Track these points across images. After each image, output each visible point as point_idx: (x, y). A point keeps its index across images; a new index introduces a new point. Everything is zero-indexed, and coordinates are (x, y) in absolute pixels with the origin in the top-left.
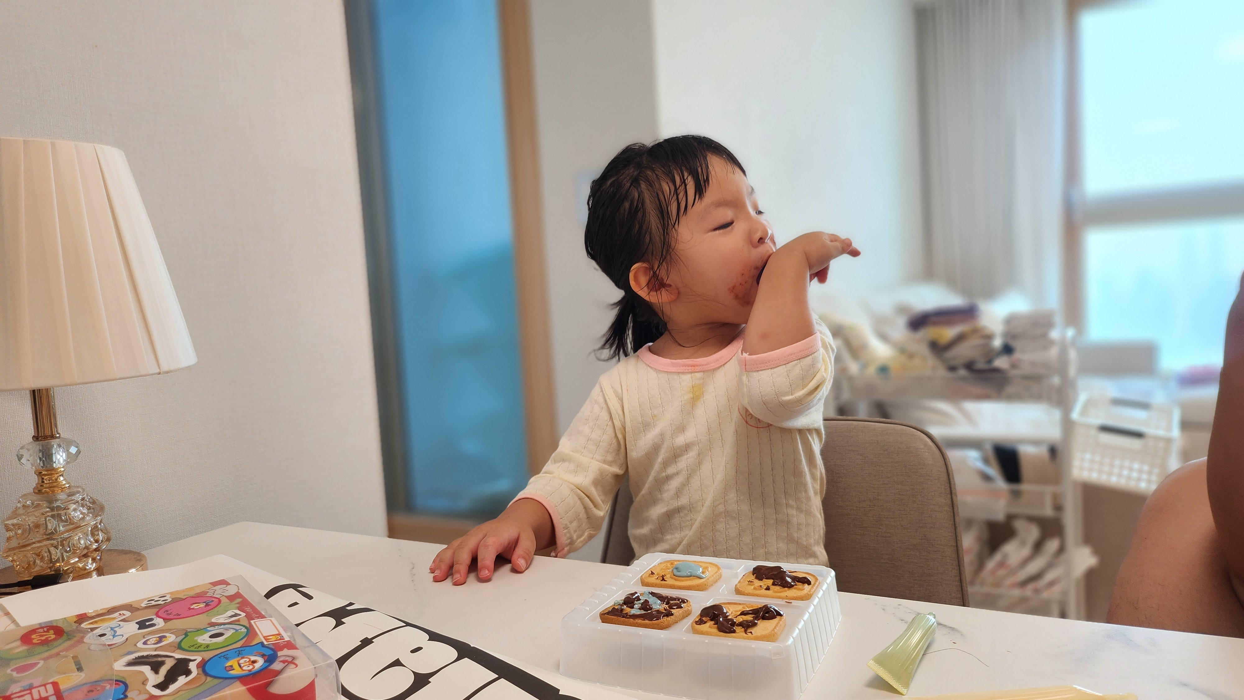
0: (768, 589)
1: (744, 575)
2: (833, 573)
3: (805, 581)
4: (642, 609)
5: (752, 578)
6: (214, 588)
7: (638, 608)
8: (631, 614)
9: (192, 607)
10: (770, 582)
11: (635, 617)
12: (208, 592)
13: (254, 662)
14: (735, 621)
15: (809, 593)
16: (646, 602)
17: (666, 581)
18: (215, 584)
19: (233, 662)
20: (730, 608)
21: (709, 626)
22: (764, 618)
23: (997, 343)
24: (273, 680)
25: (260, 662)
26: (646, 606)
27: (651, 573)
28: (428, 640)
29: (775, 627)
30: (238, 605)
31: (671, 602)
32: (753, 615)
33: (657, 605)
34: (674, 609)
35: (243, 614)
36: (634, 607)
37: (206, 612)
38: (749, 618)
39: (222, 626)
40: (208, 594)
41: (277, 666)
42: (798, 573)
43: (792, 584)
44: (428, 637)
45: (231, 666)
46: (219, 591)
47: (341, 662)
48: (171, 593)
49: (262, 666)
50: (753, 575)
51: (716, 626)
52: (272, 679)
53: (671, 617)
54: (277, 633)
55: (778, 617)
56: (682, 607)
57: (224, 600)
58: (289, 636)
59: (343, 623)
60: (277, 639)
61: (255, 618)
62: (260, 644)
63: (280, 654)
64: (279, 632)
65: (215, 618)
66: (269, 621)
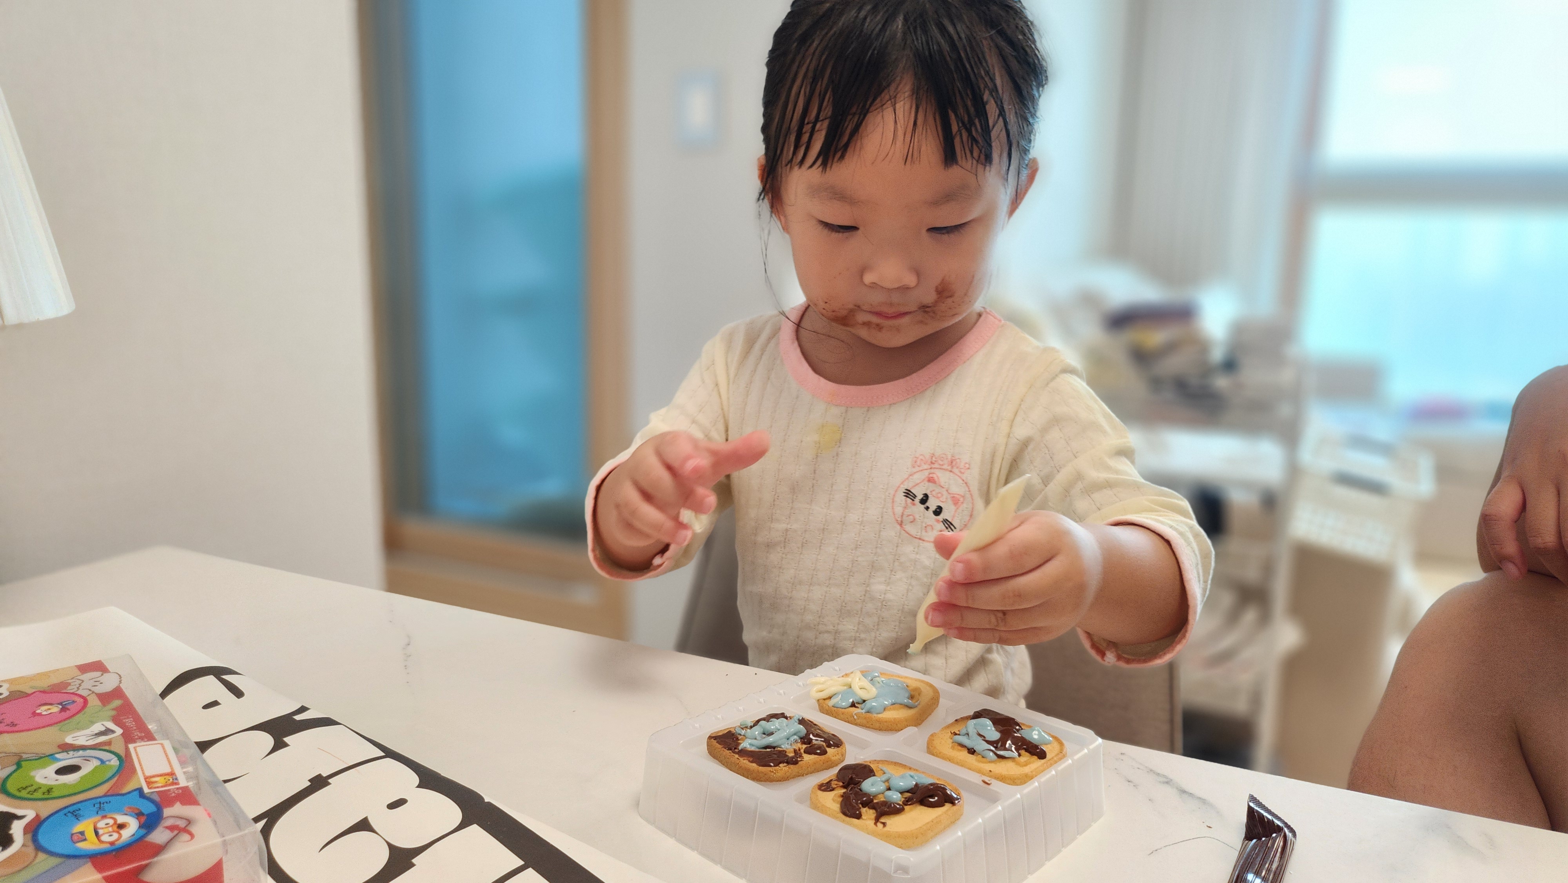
6: (82, 677)
9: (38, 711)
12: (69, 684)
13: (121, 826)
15: (1039, 770)
18: (84, 668)
19: (85, 826)
22: (924, 803)
23: (1217, 355)
24: (151, 862)
25: (133, 826)
28: (417, 787)
30: (114, 713)
35: (119, 731)
37: (57, 723)
39: (81, 753)
40: (69, 688)
41: (159, 836)
44: (416, 779)
45: (82, 833)
46: (89, 684)
47: (272, 816)
48: (11, 681)
49: (134, 835)
52: (149, 860)
54: (168, 770)
55: (947, 805)
57: (93, 701)
58: (188, 772)
59: (286, 745)
60: (166, 782)
61: (137, 739)
62: (137, 793)
63: (167, 812)
64: (172, 769)
65: (72, 736)
66: (160, 746)
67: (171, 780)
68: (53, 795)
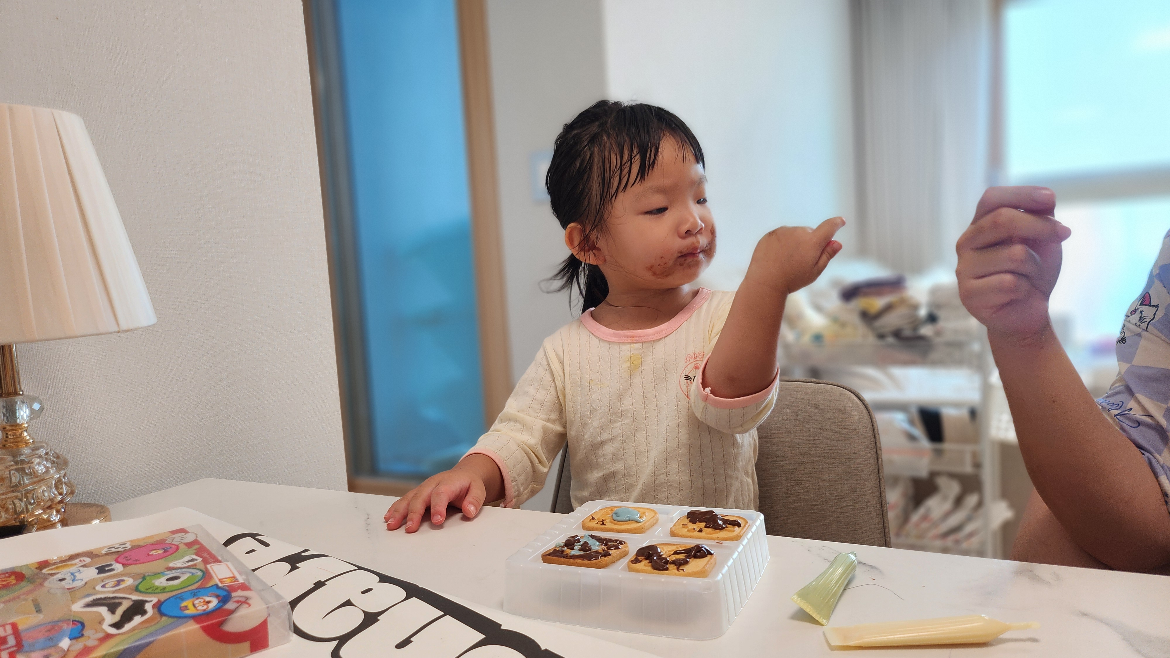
0: (701, 531)
1: (679, 519)
2: (762, 517)
3: (735, 524)
4: (582, 550)
5: (687, 521)
6: (173, 536)
7: (578, 549)
8: (571, 555)
9: (151, 553)
10: (703, 525)
11: (574, 557)
12: (167, 540)
13: (208, 602)
14: (668, 559)
15: (739, 534)
16: (586, 543)
17: (605, 525)
18: (174, 532)
19: (188, 603)
20: (664, 548)
21: (644, 565)
22: (696, 557)
23: (923, 312)
24: (227, 619)
25: (214, 603)
26: (585, 547)
27: (591, 518)
28: (379, 582)
29: (706, 565)
30: (195, 551)
31: (610, 544)
32: (685, 555)
33: (596, 546)
34: (612, 550)
35: (200, 559)
36: (575, 548)
37: (164, 557)
38: (682, 557)
39: (179, 570)
41: (230, 606)
42: (729, 517)
43: (724, 526)
44: (378, 579)
45: (186, 606)
46: (177, 539)
47: (294, 604)
48: (131, 541)
49: (216, 606)
50: (688, 519)
51: (651, 564)
52: (225, 618)
53: (609, 557)
54: (232, 576)
55: (709, 556)
56: (619, 548)
57: (182, 547)
60: (231, 581)
61: (211, 562)
62: (215, 586)
63: (234, 594)
65: (173, 563)
66: (225, 565)
67: (234, 580)
68: (167, 590)
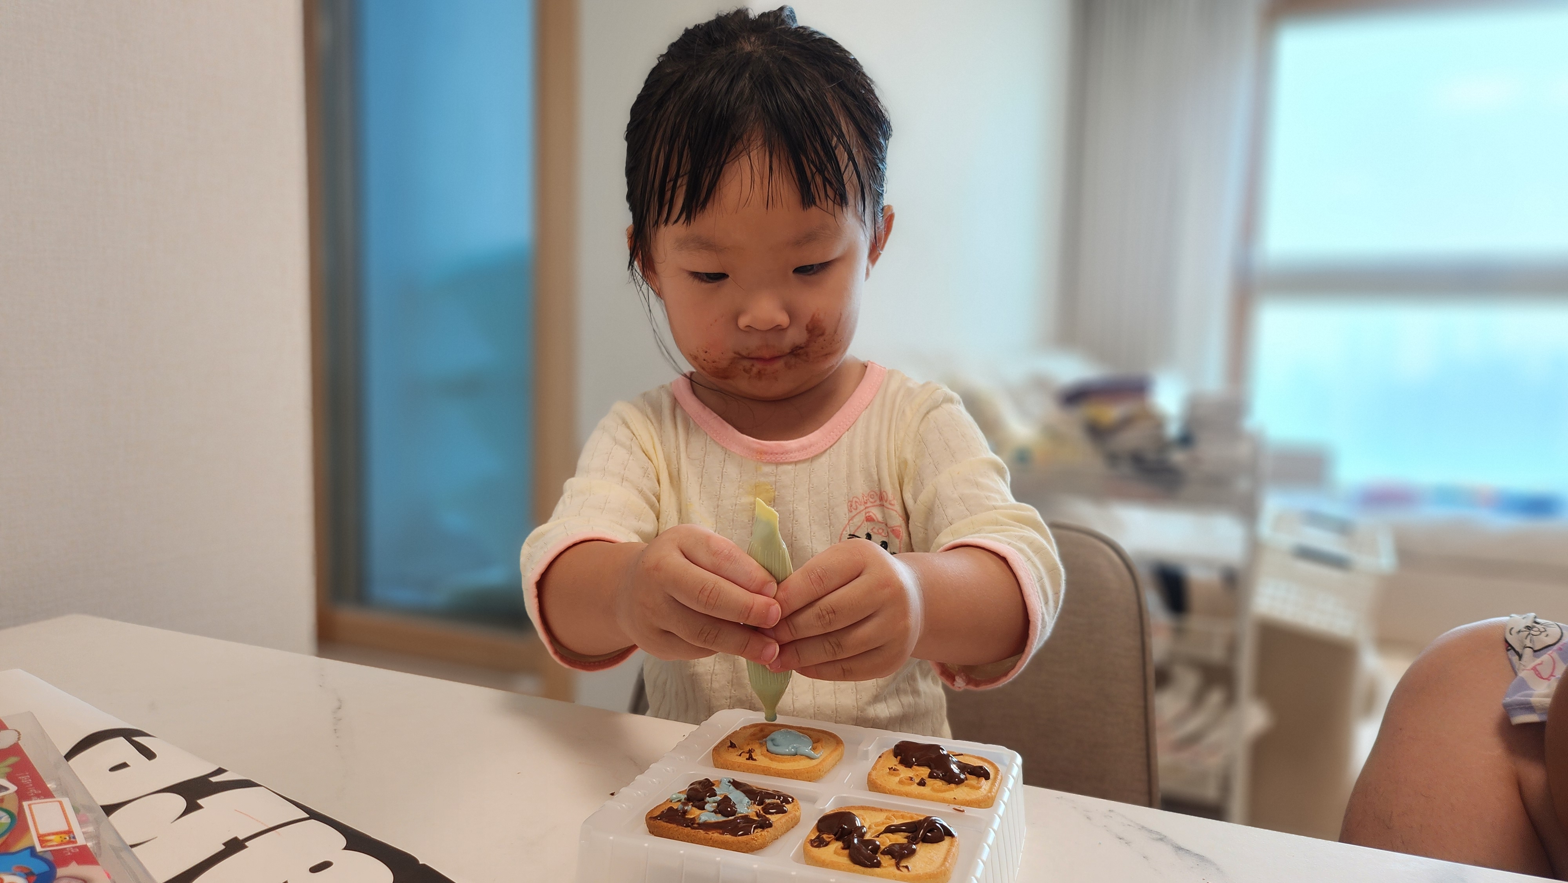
0: (922, 783)
1: (880, 757)
2: (1019, 759)
3: (980, 773)
4: (720, 813)
5: (894, 762)
7: (713, 809)
8: (701, 821)
10: (924, 772)
11: (707, 826)
14: (878, 843)
15: (989, 794)
16: (726, 799)
17: (755, 760)
20: (865, 817)
21: (833, 850)
22: (925, 840)
26: (725, 806)
27: (730, 744)
28: (345, 849)
29: (945, 859)
30: (8, 770)
31: (768, 801)
32: (906, 834)
33: (745, 807)
34: (772, 813)
35: (13, 788)
36: (706, 807)
38: (900, 838)
42: (967, 758)
43: (962, 776)
44: (343, 842)
50: (896, 758)
51: (847, 852)
53: (769, 829)
54: (66, 828)
55: (948, 839)
56: (785, 812)
58: (88, 833)
59: (200, 807)
60: (62, 841)
61: (33, 796)
62: (29, 851)
63: (61, 872)
64: (69, 827)
66: (59, 803)
67: (68, 838)
